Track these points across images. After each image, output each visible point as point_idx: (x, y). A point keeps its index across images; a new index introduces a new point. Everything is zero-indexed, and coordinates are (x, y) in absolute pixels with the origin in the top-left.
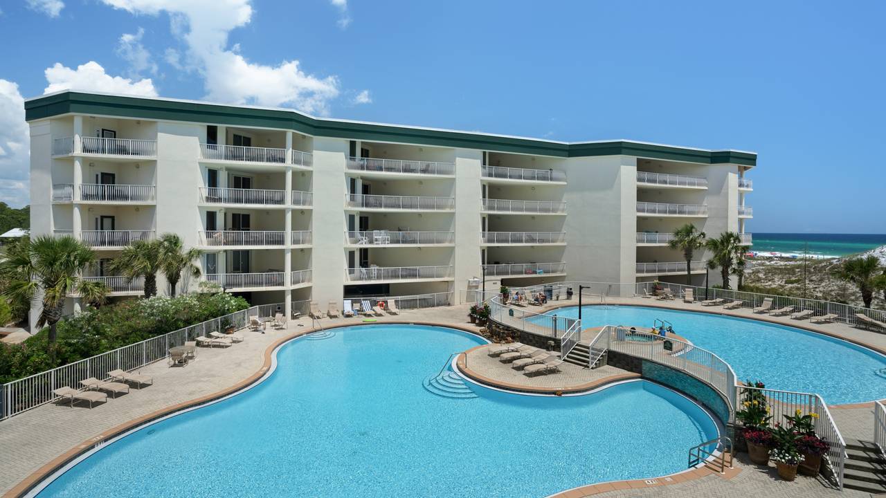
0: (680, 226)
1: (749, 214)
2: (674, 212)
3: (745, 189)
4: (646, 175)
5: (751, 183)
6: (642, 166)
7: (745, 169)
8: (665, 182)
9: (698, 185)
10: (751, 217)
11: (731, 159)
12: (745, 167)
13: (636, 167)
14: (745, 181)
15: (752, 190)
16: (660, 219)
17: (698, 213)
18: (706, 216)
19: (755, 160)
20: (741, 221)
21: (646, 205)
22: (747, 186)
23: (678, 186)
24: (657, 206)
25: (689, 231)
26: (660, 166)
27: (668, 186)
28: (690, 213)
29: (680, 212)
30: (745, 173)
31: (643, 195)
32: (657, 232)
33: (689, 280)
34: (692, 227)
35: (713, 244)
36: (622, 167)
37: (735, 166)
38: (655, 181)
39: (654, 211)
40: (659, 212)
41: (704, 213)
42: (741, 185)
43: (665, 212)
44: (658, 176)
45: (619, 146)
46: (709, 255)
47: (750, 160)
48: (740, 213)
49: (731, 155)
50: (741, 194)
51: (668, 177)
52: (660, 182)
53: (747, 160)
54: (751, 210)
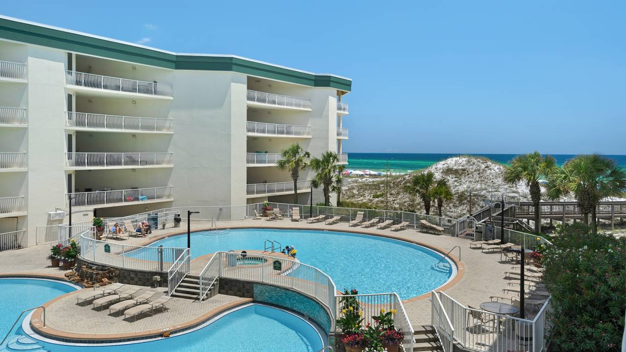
0: (288, 147)
1: (345, 135)
2: (282, 133)
3: (342, 112)
4: (256, 94)
5: (347, 107)
6: (252, 85)
7: (343, 93)
8: (274, 102)
9: (304, 106)
10: (347, 138)
11: (331, 83)
12: (342, 91)
13: (246, 86)
14: (342, 105)
15: (348, 113)
16: (270, 139)
17: (303, 134)
18: (311, 137)
19: (350, 85)
20: (339, 141)
21: (256, 125)
22: (344, 110)
23: (285, 107)
24: (267, 126)
25: (295, 151)
26: (270, 86)
27: (276, 106)
28: (296, 133)
29: (288, 133)
30: (342, 97)
31: (253, 114)
32: (266, 152)
33: (296, 199)
34: (298, 147)
35: (317, 164)
36: (232, 83)
37: (333, 90)
38: (264, 101)
39: (264, 132)
40: (269, 132)
41: (308, 134)
42: (339, 108)
43: (274, 133)
44: (267, 95)
45: (229, 61)
46: (312, 175)
47: (347, 85)
48: (338, 134)
49: (332, 79)
50: (339, 116)
51: (277, 98)
52: (269, 102)
53: (343, 86)
54: (347, 132)
